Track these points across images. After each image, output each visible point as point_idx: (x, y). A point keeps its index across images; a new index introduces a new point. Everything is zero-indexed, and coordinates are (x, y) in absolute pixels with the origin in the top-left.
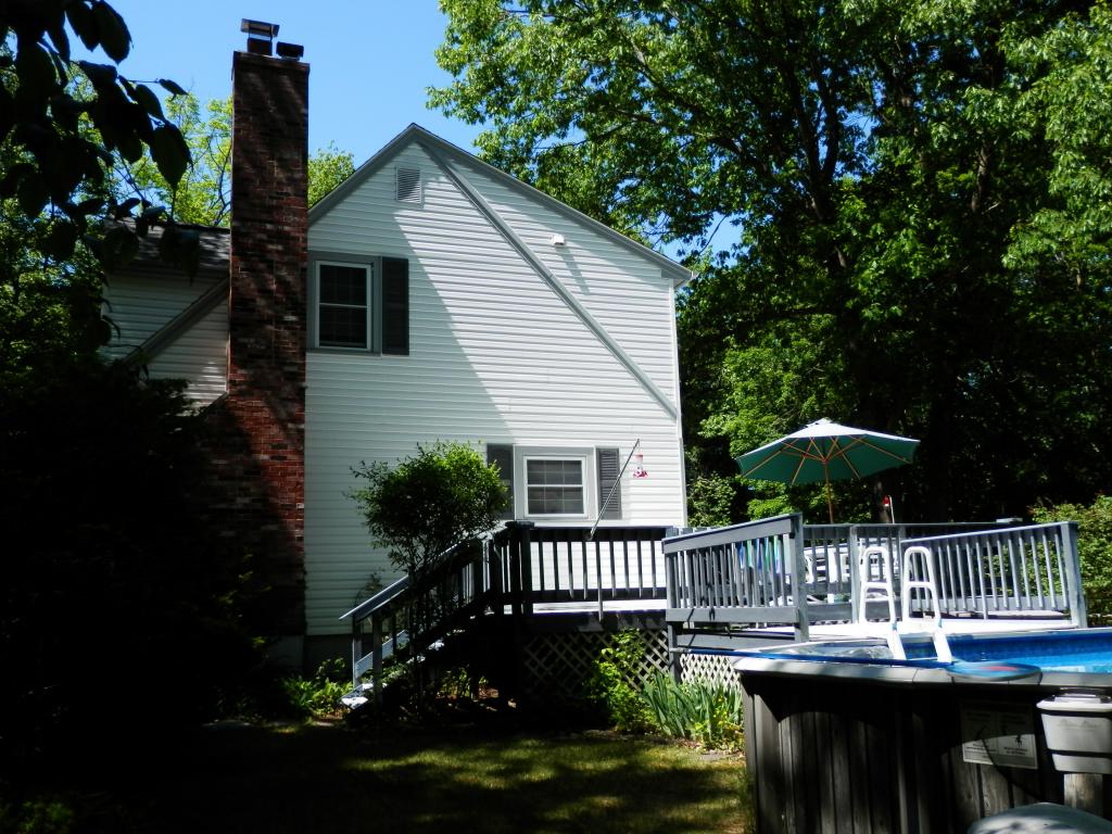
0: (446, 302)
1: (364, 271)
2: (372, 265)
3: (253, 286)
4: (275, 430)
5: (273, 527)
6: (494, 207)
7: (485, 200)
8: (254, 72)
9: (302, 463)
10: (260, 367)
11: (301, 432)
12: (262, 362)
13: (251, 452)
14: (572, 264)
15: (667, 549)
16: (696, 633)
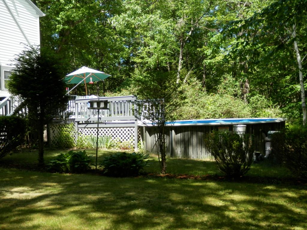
14: (15, 5)
15: (77, 102)
16: (88, 124)
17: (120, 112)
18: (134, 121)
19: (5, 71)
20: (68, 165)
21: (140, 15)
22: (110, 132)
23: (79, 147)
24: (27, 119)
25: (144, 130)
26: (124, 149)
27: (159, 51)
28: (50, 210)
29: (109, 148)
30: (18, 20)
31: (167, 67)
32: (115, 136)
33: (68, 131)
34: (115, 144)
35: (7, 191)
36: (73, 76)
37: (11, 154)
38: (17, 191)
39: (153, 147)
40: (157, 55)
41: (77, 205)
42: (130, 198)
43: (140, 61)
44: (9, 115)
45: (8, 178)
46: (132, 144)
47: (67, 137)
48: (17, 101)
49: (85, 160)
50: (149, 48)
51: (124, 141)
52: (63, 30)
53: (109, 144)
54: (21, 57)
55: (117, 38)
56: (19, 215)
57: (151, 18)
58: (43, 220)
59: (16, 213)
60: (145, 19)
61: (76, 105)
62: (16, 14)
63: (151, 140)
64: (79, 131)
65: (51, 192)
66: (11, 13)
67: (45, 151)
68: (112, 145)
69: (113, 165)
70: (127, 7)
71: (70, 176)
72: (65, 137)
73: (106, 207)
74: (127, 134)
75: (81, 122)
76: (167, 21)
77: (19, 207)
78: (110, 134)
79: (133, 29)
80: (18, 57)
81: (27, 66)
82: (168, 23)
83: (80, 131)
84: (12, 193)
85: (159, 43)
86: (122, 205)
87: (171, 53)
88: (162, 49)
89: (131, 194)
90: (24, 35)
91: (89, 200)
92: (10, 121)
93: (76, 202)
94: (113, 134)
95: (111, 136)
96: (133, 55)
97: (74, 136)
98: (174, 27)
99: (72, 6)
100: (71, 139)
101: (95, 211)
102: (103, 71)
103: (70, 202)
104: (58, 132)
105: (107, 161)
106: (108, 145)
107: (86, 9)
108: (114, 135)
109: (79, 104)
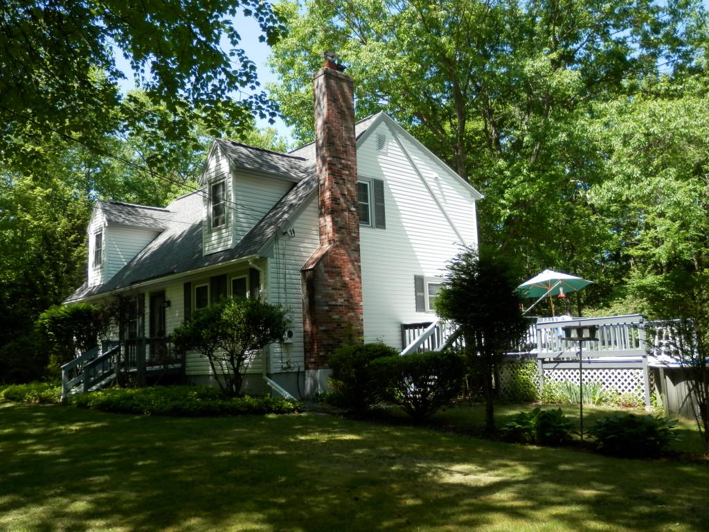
0: (398, 203)
1: (366, 185)
2: (370, 182)
3: (339, 192)
4: (350, 266)
5: (352, 314)
6: (413, 157)
7: (409, 153)
8: (333, 80)
9: (361, 282)
10: (343, 233)
11: (360, 267)
12: (343, 231)
13: (342, 276)
14: (441, 188)
15: (538, 327)
16: (558, 362)
17: (606, 343)
18: (641, 358)
19: (429, 284)
20: (534, 432)
21: (638, 180)
22: (598, 377)
23: (546, 401)
24: (464, 355)
25: (662, 374)
26: (626, 406)
27: (676, 233)
28: (517, 508)
29: (598, 403)
30: (445, 208)
31: (693, 260)
32: (607, 384)
33: (527, 374)
34: (608, 397)
35: (444, 470)
36: (530, 285)
37: (444, 410)
38: (461, 470)
39: (681, 405)
40: (672, 241)
41: (560, 504)
42: (653, 500)
43: (640, 253)
44: (437, 349)
45: (443, 447)
46: (640, 398)
47: (527, 384)
48: (449, 328)
49: (562, 424)
50: (656, 232)
51: (625, 392)
52: (510, 216)
53: (597, 397)
54: (455, 264)
55: (597, 219)
56: (470, 512)
57: (659, 182)
58: (508, 525)
59: (465, 508)
60: (647, 186)
61: (539, 332)
62: (442, 200)
63: (677, 392)
64: (545, 374)
65: (513, 477)
66: (436, 200)
67: (494, 406)
68: (604, 399)
69: (613, 436)
70: (615, 170)
71: (539, 450)
72: (523, 384)
73: (613, 513)
74: (629, 380)
75: (547, 360)
76: (686, 183)
77: (467, 498)
78: (598, 380)
79: (624, 202)
80: (451, 264)
81: (463, 276)
82: (688, 185)
83: (547, 375)
84: (451, 473)
85: (673, 220)
86: (640, 511)
87: (698, 236)
88: (680, 230)
89: (655, 491)
90: (454, 229)
91: (579, 497)
92: (441, 359)
93: (559, 499)
94: (604, 380)
95: (601, 383)
96: (627, 245)
97: (538, 382)
98: (701, 191)
99: (522, 178)
100: (532, 386)
101: (594, 519)
102: (575, 274)
103: (548, 497)
104: (512, 376)
105: (600, 427)
106: (597, 399)
107: (545, 180)
108: (605, 382)
109: (543, 330)
